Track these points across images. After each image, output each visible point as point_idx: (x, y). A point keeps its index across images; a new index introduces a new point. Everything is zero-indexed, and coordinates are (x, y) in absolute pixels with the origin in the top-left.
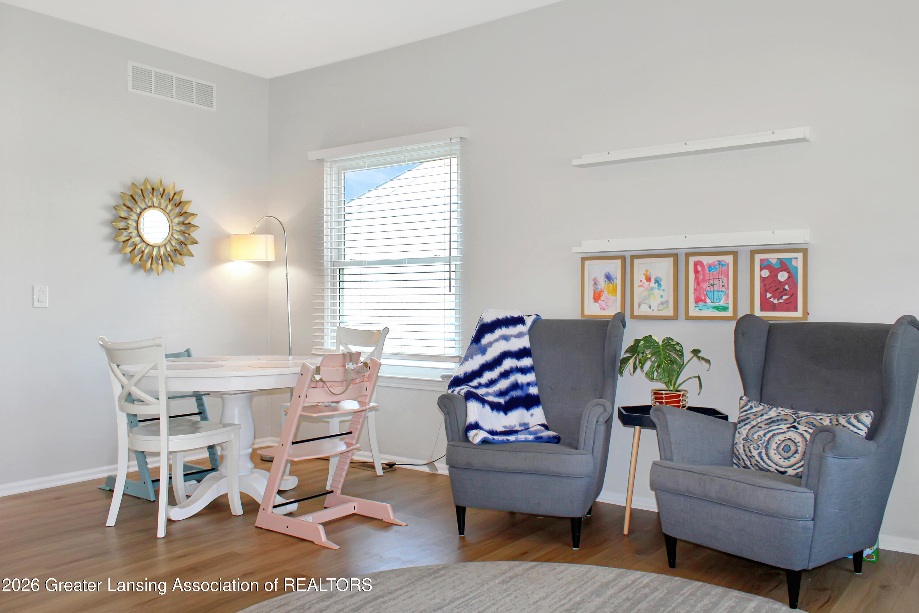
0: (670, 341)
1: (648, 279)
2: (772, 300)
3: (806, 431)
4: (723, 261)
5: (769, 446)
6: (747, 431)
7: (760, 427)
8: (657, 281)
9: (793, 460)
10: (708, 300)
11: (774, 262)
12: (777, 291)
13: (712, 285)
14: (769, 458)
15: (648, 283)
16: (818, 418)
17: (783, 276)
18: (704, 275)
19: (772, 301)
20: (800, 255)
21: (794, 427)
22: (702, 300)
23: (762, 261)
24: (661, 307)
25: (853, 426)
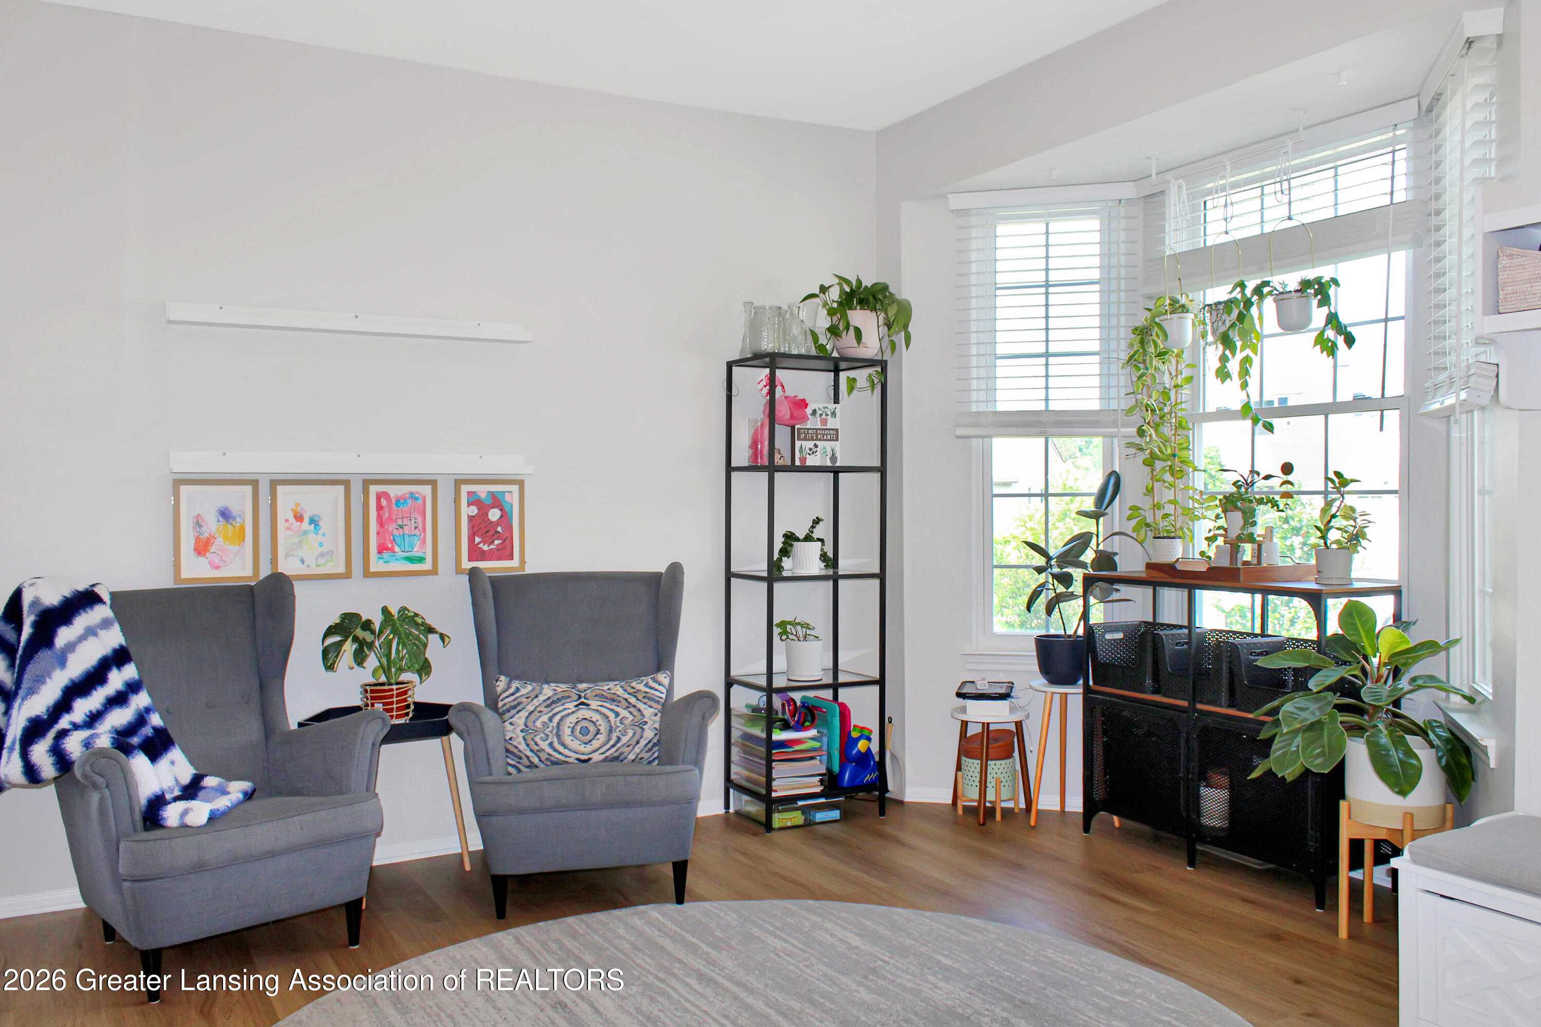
0: (407, 612)
1: (299, 518)
2: (481, 545)
3: (601, 706)
4: (417, 493)
5: (561, 733)
6: (523, 719)
7: (540, 712)
8: (313, 521)
9: (596, 744)
10: (397, 549)
11: (483, 496)
12: (488, 534)
13: (401, 527)
14: (565, 747)
15: (299, 523)
16: (606, 688)
17: (494, 515)
18: (390, 512)
19: (481, 548)
20: (515, 488)
21: (583, 704)
22: (387, 549)
23: (470, 494)
24: (321, 561)
25: (656, 690)
